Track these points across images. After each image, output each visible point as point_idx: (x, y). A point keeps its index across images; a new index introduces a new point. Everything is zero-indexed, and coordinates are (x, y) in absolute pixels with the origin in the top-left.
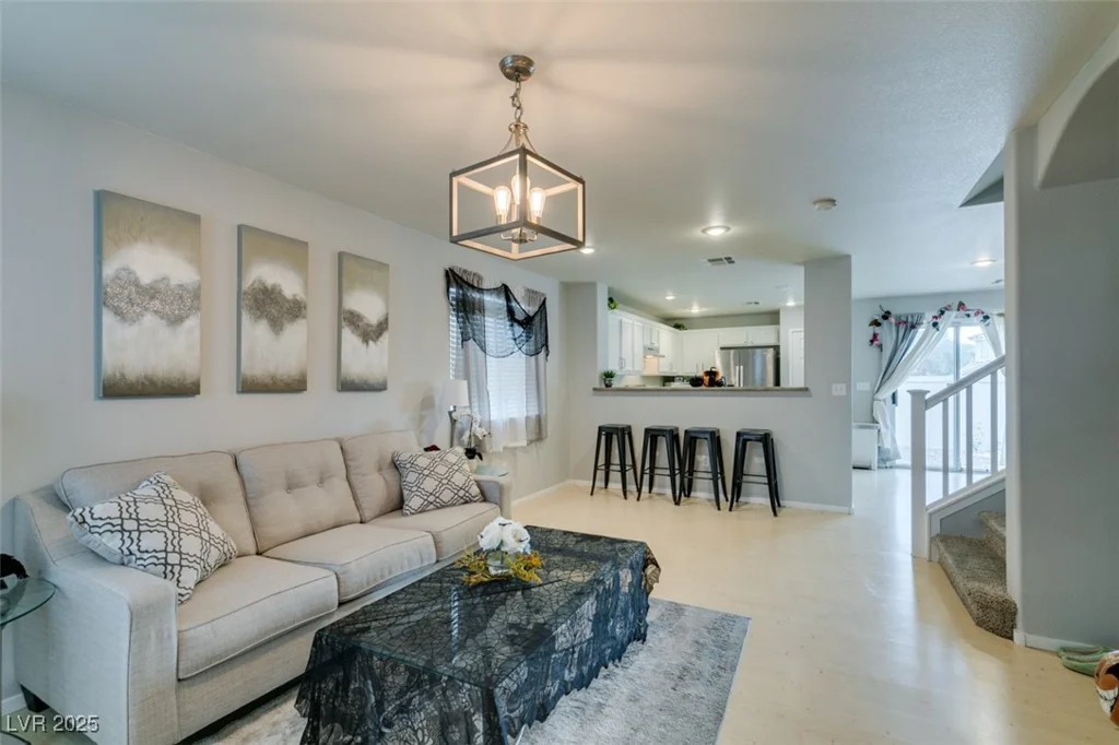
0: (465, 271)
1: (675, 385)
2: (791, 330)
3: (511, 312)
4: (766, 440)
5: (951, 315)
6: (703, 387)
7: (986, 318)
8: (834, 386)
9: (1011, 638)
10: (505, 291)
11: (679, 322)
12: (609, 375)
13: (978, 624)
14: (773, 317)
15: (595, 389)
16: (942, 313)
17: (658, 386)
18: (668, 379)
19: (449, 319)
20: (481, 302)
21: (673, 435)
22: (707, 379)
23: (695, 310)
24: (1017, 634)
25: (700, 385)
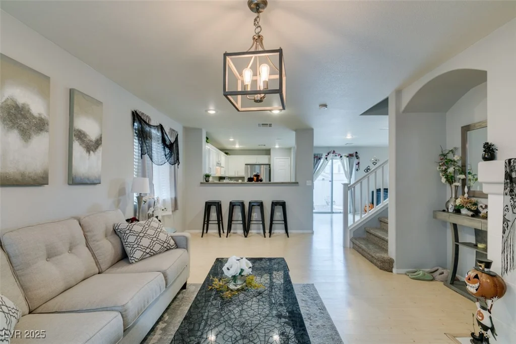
0: (143, 114)
1: (225, 181)
2: (275, 158)
3: (164, 141)
4: (283, 205)
5: (331, 155)
6: (254, 182)
7: (341, 157)
8: (307, 181)
9: (392, 272)
10: (161, 128)
11: (227, 152)
12: (207, 176)
13: (380, 269)
14: (268, 152)
15: (201, 183)
16: (328, 154)
17: (217, 181)
18: (221, 178)
19: (134, 141)
20: (150, 133)
21: (242, 204)
22: (255, 178)
23: (237, 146)
24: (394, 270)
25: (252, 181)
